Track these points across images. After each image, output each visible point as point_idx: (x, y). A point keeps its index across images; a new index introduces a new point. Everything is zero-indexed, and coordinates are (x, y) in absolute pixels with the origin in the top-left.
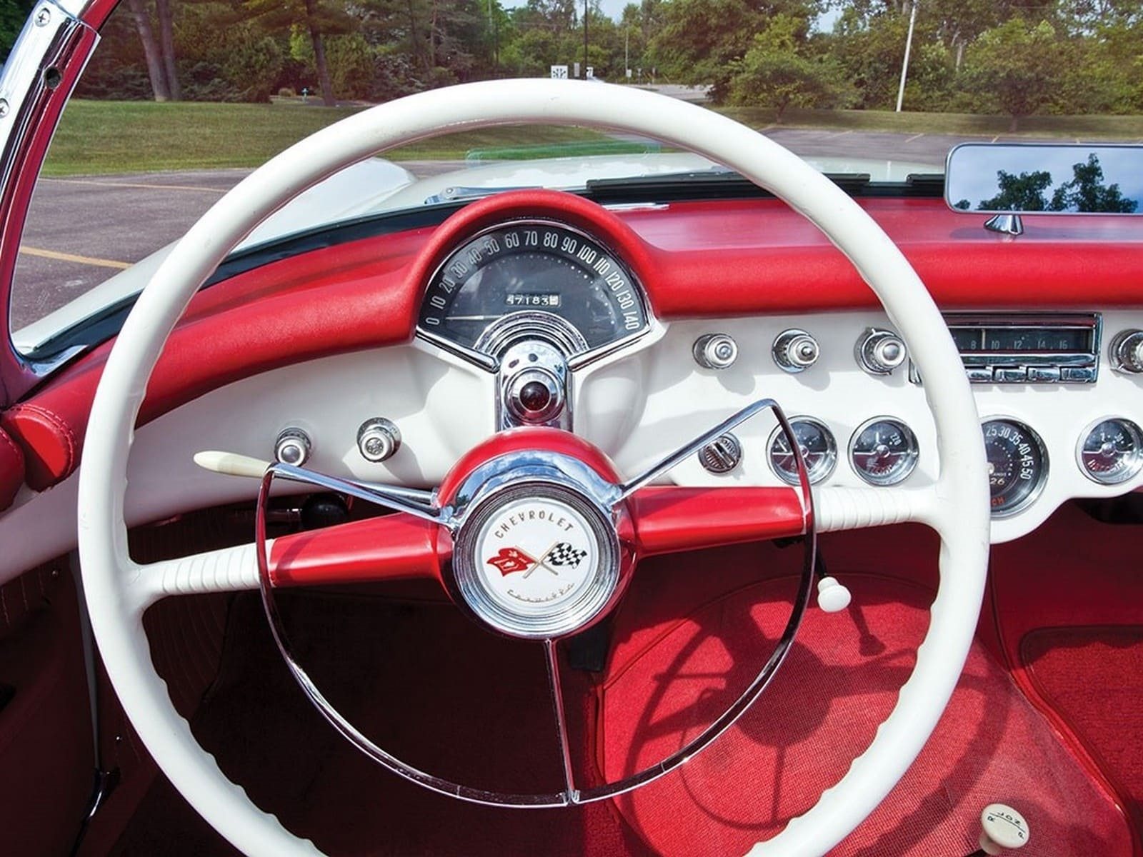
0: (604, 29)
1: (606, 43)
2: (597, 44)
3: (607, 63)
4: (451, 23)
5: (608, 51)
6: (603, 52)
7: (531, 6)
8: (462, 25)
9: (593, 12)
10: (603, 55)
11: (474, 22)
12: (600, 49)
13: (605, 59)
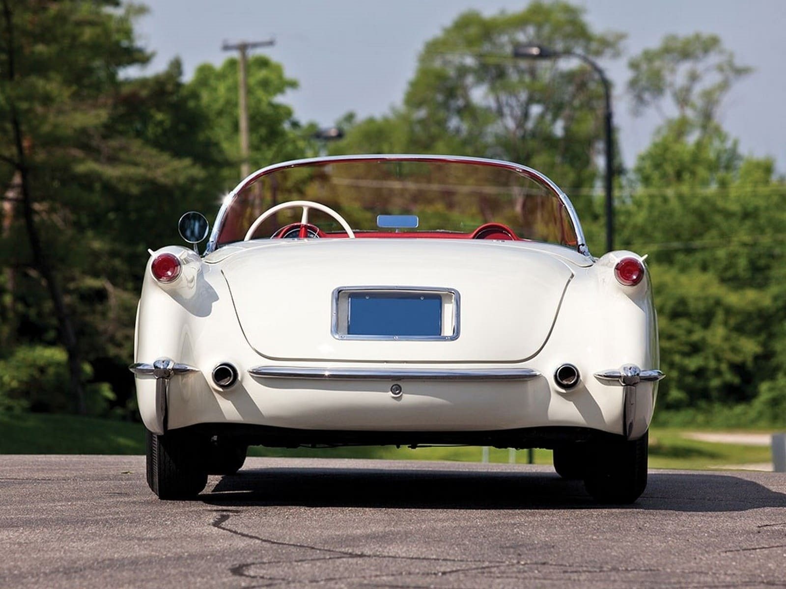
0: (734, 207)
1: (742, 262)
2: (704, 268)
3: (750, 347)
4: (87, 181)
5: (751, 295)
6: (733, 299)
7: (422, 113)
8: (135, 190)
9: (692, 138)
10: (729, 311)
11: (182, 179)
12: (717, 290)
13: (740, 329)
